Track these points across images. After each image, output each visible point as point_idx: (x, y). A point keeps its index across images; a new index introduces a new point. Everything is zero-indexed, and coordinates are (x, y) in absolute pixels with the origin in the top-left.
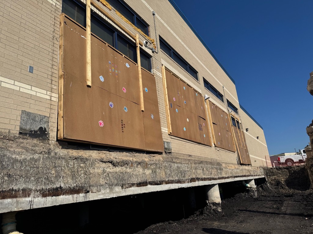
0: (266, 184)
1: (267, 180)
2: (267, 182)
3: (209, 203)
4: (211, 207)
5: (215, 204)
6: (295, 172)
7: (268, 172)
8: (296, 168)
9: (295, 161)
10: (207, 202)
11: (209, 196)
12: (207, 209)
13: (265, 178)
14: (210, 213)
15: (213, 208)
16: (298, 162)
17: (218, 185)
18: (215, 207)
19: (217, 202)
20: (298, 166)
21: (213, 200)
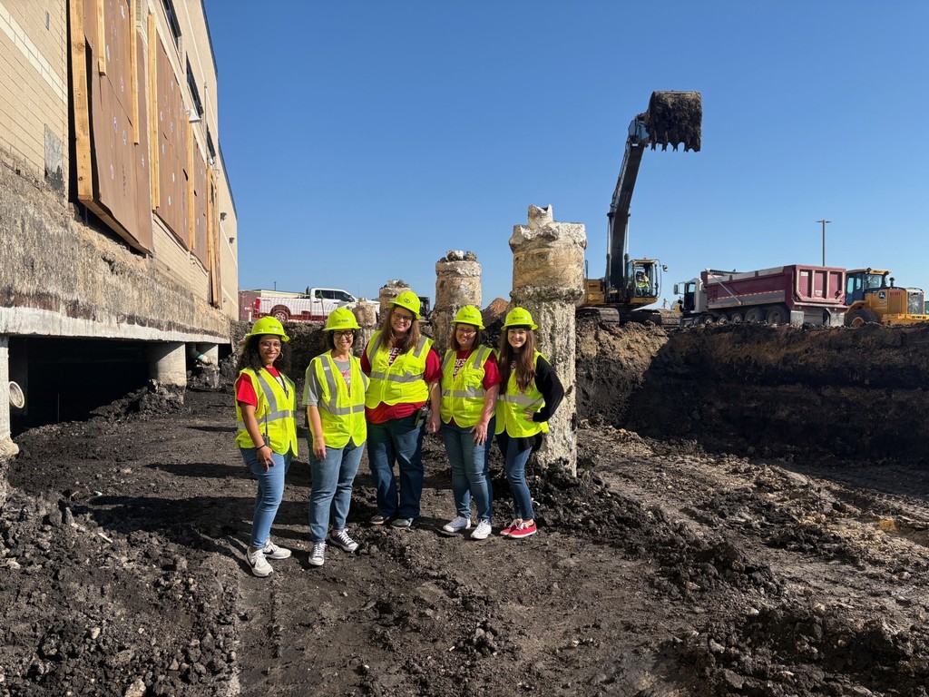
0: (229, 359)
1: (234, 350)
2: (232, 356)
3: (159, 385)
4: (162, 394)
5: (172, 388)
6: (301, 336)
7: (240, 331)
8: (304, 329)
9: (292, 313)
10: (155, 383)
11: (159, 370)
12: (150, 400)
13: (230, 344)
14: (161, 407)
15: (167, 397)
16: (298, 316)
17: (184, 346)
18: (172, 395)
19: (179, 384)
20: (309, 325)
21: (170, 380)
